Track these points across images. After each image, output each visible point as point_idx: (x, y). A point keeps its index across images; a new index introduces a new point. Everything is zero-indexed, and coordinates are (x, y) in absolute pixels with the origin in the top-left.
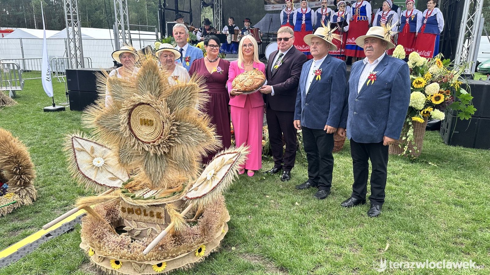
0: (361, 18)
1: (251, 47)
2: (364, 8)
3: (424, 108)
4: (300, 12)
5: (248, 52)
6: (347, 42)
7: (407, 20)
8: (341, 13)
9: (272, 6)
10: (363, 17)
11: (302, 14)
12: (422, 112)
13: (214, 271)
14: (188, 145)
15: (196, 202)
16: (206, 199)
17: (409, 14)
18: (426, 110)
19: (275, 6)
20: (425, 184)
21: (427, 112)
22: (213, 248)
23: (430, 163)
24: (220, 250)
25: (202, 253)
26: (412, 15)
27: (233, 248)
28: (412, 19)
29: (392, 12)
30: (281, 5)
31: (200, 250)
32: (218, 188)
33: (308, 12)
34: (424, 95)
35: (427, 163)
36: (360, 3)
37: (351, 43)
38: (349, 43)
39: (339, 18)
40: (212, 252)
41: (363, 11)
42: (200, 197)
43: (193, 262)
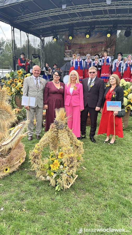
0: (107, 64)
1: (75, 76)
2: (108, 59)
3: (127, 105)
4: (77, 61)
5: (73, 78)
6: (101, 75)
7: (128, 65)
8: (96, 62)
9: (67, 58)
10: (108, 63)
11: (78, 62)
12: (126, 107)
13: (13, 179)
14: (2, 119)
15: (5, 146)
16: (9, 145)
17: (129, 62)
18: (128, 106)
19: (69, 58)
20: (126, 140)
21: (129, 107)
22: (14, 169)
23: (130, 131)
24: (18, 170)
25: (8, 171)
26: (130, 62)
27: (26, 169)
28: (131, 65)
29: (121, 62)
30: (71, 58)
31: (6, 170)
32: (14, 140)
33: (80, 61)
34: (127, 99)
35: (129, 131)
36: (106, 57)
37: (103, 76)
38: (102, 76)
39: (96, 64)
40: (14, 171)
41: (108, 61)
42: (6, 145)
43: (2, 175)
